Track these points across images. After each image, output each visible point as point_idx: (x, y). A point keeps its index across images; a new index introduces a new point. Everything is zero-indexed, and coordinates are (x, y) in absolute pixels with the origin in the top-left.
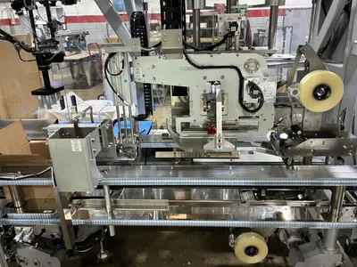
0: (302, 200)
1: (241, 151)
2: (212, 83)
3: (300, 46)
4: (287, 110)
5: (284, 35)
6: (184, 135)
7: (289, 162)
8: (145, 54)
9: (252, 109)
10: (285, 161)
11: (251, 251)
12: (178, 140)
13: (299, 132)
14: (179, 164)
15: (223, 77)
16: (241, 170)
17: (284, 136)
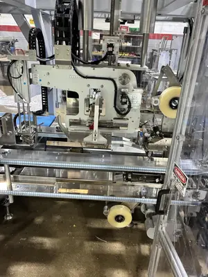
0: (158, 183)
1: (114, 144)
2: (95, 90)
3: (163, 67)
4: (151, 115)
5: (170, 55)
6: (72, 129)
7: (149, 155)
8: (43, 63)
9: (123, 113)
10: (147, 153)
11: (119, 218)
12: (66, 132)
13: (158, 133)
15: (102, 86)
16: (112, 158)
17: (147, 135)
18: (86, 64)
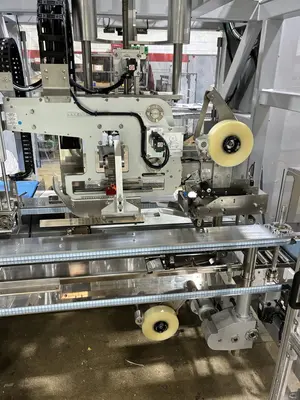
0: (213, 264)
1: (146, 214)
2: (109, 133)
3: (208, 92)
4: (195, 165)
5: (189, 82)
6: (76, 197)
7: (199, 224)
9: (156, 164)
10: (195, 222)
11: (160, 326)
12: (69, 204)
13: (209, 190)
14: (73, 233)
15: (121, 126)
16: (147, 236)
17: (192, 194)
18: (90, 93)
